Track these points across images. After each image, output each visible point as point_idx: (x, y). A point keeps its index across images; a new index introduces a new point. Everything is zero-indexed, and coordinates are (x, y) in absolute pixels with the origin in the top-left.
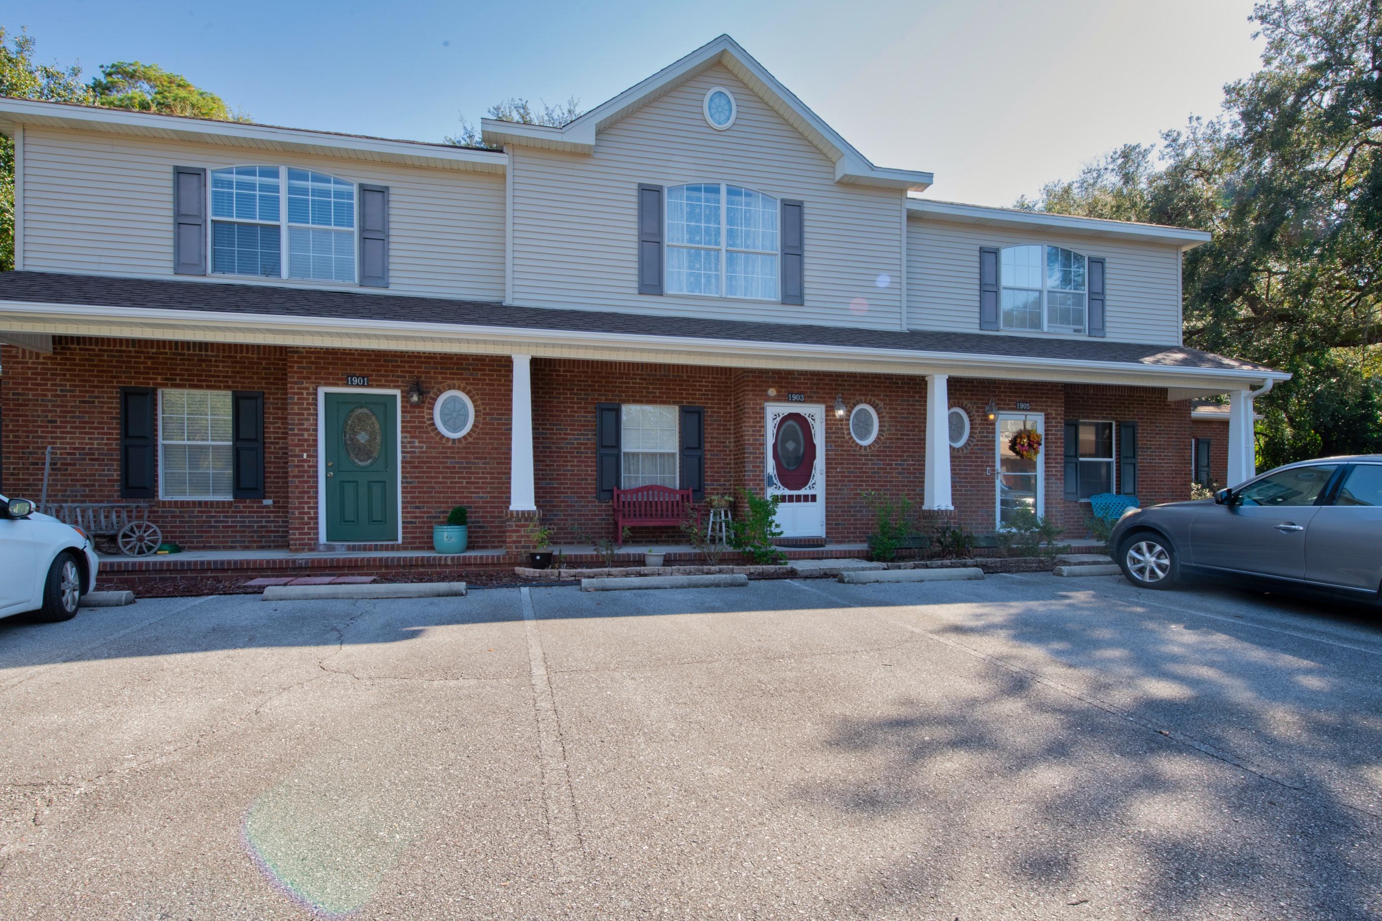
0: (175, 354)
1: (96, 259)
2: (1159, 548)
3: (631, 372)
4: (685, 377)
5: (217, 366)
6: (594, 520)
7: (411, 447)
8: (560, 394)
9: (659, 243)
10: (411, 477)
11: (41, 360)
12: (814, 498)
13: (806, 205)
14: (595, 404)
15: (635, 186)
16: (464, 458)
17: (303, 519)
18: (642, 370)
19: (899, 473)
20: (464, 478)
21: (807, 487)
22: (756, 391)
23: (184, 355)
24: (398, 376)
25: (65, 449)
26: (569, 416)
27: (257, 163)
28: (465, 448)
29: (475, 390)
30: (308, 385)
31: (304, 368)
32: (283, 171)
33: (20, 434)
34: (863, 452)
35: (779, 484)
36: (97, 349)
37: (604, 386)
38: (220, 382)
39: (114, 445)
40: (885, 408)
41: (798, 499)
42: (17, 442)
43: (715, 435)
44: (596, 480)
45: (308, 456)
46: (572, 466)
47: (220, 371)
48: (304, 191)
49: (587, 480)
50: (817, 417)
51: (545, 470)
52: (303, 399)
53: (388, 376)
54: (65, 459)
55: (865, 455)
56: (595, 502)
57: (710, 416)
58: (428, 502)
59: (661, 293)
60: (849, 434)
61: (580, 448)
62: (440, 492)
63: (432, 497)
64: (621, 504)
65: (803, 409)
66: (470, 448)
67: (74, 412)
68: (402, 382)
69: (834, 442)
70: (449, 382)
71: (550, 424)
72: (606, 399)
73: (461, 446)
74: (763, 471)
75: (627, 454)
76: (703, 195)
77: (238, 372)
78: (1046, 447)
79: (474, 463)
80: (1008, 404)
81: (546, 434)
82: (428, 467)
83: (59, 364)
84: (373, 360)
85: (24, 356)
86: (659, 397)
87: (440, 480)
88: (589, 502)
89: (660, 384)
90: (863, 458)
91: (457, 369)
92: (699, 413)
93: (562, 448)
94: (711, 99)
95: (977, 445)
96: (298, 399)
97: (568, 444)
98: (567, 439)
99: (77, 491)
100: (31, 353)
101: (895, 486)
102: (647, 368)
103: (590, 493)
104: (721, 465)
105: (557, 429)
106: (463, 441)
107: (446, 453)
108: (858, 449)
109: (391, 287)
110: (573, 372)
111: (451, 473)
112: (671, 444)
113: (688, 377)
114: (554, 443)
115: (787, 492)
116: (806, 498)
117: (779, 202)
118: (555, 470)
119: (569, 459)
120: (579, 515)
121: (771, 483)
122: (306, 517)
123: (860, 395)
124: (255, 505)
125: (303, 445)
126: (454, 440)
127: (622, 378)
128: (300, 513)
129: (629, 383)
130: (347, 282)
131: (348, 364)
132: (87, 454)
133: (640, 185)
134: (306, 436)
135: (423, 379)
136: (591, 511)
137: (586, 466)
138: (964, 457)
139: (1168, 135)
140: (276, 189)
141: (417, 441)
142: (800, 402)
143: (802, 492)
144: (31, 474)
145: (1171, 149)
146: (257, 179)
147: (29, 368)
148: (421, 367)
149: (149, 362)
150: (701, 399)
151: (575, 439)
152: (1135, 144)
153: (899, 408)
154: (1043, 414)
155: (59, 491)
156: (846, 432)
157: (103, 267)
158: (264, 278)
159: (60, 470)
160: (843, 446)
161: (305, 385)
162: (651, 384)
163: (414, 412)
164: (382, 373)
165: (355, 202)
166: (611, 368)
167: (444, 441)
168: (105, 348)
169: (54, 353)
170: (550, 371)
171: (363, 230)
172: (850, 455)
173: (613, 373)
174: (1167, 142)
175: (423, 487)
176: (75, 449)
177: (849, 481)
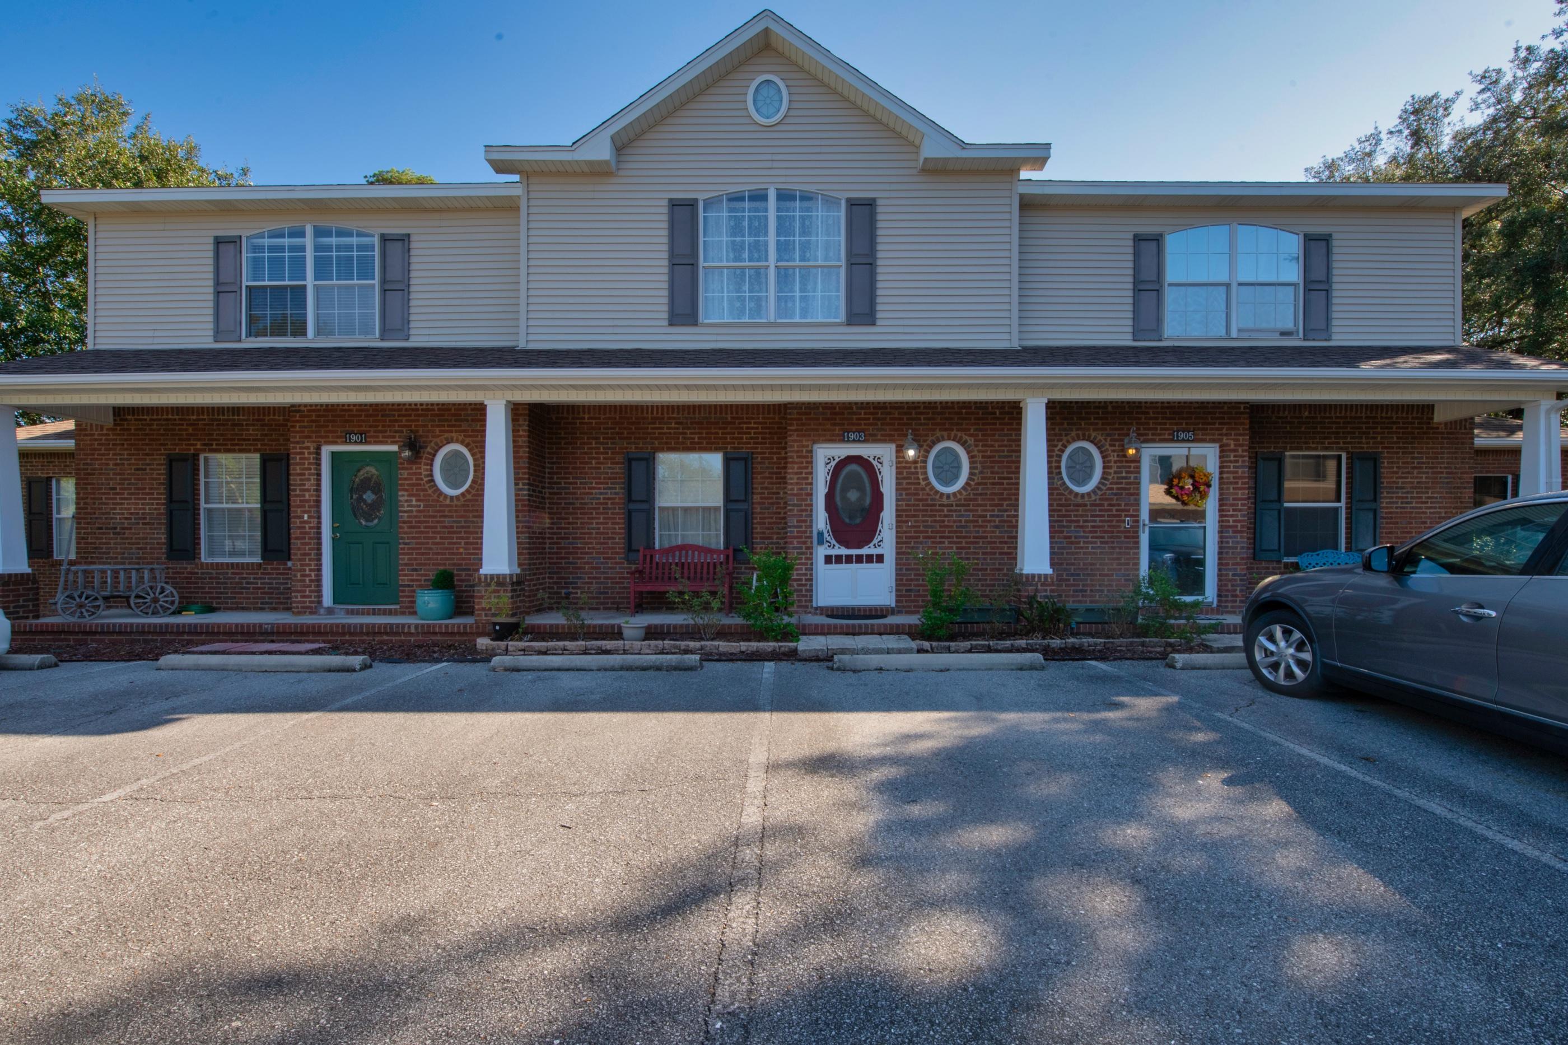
0: (212, 420)
1: (150, 334)
2: (1297, 635)
3: (666, 415)
4: (729, 419)
5: (248, 430)
6: (623, 583)
7: (408, 506)
8: (584, 443)
9: (694, 265)
10: (408, 538)
11: (105, 432)
12: (880, 559)
13: (879, 202)
14: (623, 453)
15: (665, 203)
16: (462, 516)
17: (304, 581)
18: (678, 413)
19: (996, 527)
20: (462, 538)
21: (871, 545)
22: (802, 430)
23: (220, 420)
24: (396, 432)
25: (123, 514)
26: (595, 468)
27: (285, 224)
28: (463, 506)
29: (474, 442)
30: (309, 444)
31: (305, 427)
32: (309, 230)
33: (89, 501)
34: (945, 501)
35: (833, 542)
36: (148, 418)
37: (633, 433)
38: (251, 445)
39: (163, 509)
40: (976, 446)
41: (859, 559)
42: (87, 508)
43: (766, 485)
44: (624, 538)
45: (309, 517)
46: (597, 523)
47: (250, 435)
48: (329, 248)
49: (614, 538)
50: (884, 460)
51: (568, 528)
52: (304, 459)
53: (386, 431)
54: (123, 523)
55: (947, 505)
56: (623, 563)
57: (760, 463)
58: (425, 564)
59: (695, 324)
60: (926, 479)
61: (607, 504)
62: (438, 554)
63: (429, 559)
64: (654, 565)
65: (866, 450)
66: (468, 506)
67: (130, 479)
68: (400, 437)
69: (906, 489)
70: (446, 435)
71: (574, 478)
72: (636, 448)
73: (459, 503)
74: (811, 527)
75: (661, 509)
76: (747, 204)
77: (266, 435)
78: (1221, 489)
79: (473, 522)
80: (1160, 435)
81: (569, 488)
82: (425, 527)
83: (119, 435)
84: (371, 416)
85: (91, 430)
86: (698, 443)
87: (438, 540)
88: (616, 563)
89: (699, 428)
90: (945, 509)
91: (456, 421)
92: (746, 460)
93: (585, 504)
94: (757, 90)
95: (1112, 489)
96: (301, 459)
97: (593, 499)
98: (591, 494)
99: (133, 554)
100: (97, 425)
101: (990, 543)
102: (684, 410)
103: (617, 553)
104: (774, 520)
105: (581, 483)
106: (462, 499)
107: (444, 511)
108: (938, 497)
109: (412, 339)
110: (599, 418)
111: (449, 533)
112: (714, 496)
113: (732, 418)
114: (577, 499)
115: (844, 551)
116: (870, 559)
117: (843, 203)
118: (578, 528)
119: (594, 515)
120: (605, 578)
121: (821, 542)
122: (307, 579)
123: (940, 430)
124: (282, 567)
125: (304, 506)
126: (452, 498)
127: (655, 423)
128: (302, 576)
129: (662, 428)
130: (369, 337)
131: (347, 421)
132: (140, 519)
133: (670, 200)
134: (307, 497)
135: (421, 433)
136: (618, 573)
137: (613, 523)
138: (1092, 505)
139: (1484, 77)
140: (302, 248)
141: (414, 499)
142: (859, 441)
143: (865, 551)
144: (97, 538)
145: (1489, 94)
146: (286, 241)
147: (96, 440)
148: (418, 421)
149: (190, 429)
150: (749, 443)
151: (601, 494)
152: (1430, 95)
153: (996, 444)
154: (1217, 445)
155: (119, 553)
156: (921, 477)
157: (156, 341)
158: (292, 339)
159: (119, 534)
160: (918, 494)
161: (307, 444)
162: (689, 428)
163: (411, 469)
164: (380, 428)
165: (377, 253)
166: (642, 412)
167: (441, 499)
168: (155, 417)
169: (115, 425)
170: (573, 418)
171: (384, 281)
172: (928, 505)
173: (644, 418)
174: (1482, 86)
175: (420, 549)
176: (131, 514)
177: (925, 537)
